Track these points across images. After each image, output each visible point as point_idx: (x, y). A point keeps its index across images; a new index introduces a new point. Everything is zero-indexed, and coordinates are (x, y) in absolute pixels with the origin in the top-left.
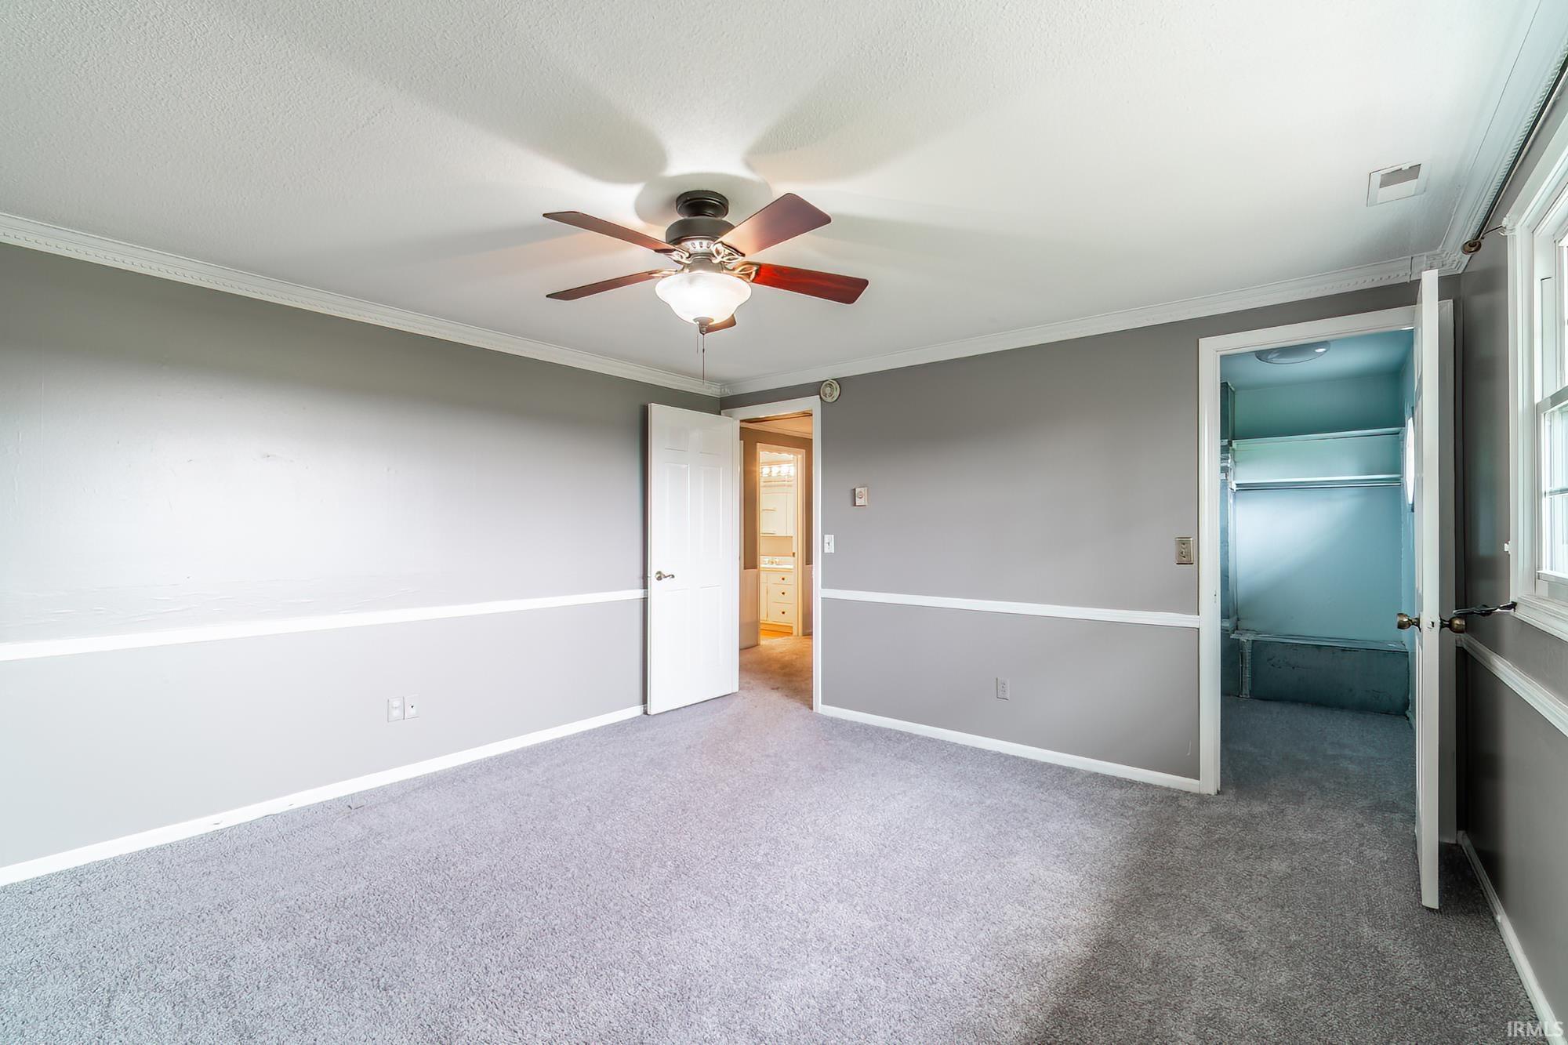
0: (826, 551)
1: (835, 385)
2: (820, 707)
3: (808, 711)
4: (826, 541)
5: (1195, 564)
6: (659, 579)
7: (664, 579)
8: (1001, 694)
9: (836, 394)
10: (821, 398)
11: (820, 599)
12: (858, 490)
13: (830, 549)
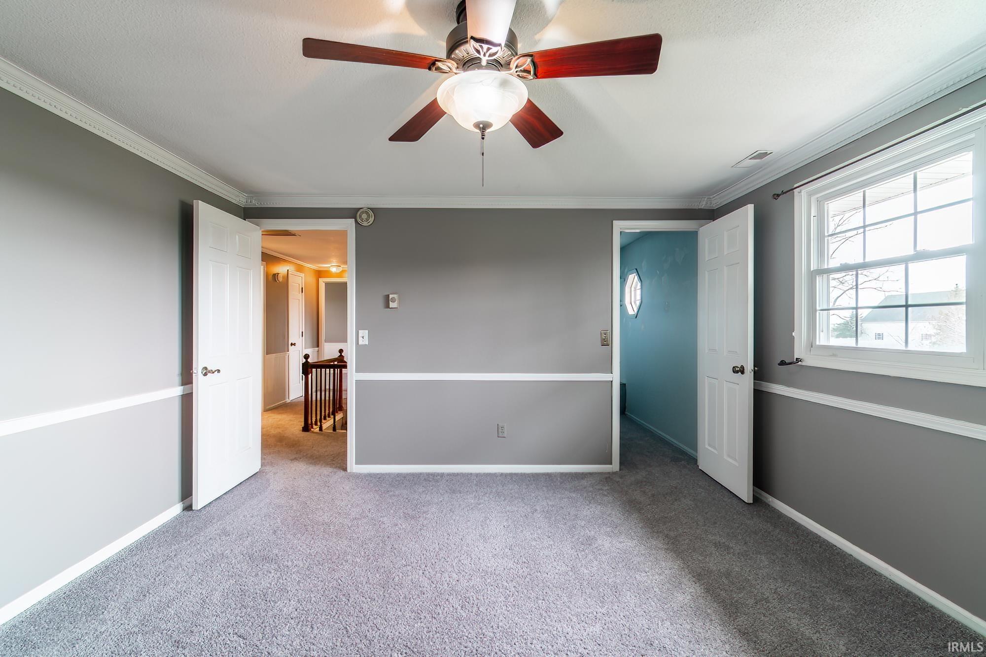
0: (361, 343)
1: (371, 213)
2: (353, 467)
3: (342, 473)
4: (360, 335)
5: (610, 345)
6: (205, 374)
7: (209, 374)
8: (500, 435)
9: (371, 220)
10: (356, 221)
11: (354, 381)
12: (391, 296)
13: (364, 341)
